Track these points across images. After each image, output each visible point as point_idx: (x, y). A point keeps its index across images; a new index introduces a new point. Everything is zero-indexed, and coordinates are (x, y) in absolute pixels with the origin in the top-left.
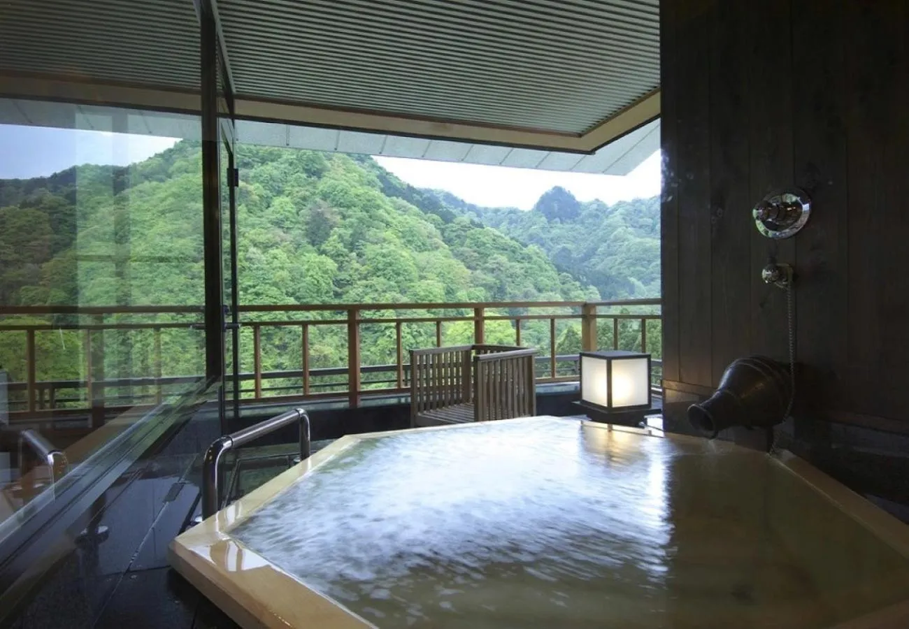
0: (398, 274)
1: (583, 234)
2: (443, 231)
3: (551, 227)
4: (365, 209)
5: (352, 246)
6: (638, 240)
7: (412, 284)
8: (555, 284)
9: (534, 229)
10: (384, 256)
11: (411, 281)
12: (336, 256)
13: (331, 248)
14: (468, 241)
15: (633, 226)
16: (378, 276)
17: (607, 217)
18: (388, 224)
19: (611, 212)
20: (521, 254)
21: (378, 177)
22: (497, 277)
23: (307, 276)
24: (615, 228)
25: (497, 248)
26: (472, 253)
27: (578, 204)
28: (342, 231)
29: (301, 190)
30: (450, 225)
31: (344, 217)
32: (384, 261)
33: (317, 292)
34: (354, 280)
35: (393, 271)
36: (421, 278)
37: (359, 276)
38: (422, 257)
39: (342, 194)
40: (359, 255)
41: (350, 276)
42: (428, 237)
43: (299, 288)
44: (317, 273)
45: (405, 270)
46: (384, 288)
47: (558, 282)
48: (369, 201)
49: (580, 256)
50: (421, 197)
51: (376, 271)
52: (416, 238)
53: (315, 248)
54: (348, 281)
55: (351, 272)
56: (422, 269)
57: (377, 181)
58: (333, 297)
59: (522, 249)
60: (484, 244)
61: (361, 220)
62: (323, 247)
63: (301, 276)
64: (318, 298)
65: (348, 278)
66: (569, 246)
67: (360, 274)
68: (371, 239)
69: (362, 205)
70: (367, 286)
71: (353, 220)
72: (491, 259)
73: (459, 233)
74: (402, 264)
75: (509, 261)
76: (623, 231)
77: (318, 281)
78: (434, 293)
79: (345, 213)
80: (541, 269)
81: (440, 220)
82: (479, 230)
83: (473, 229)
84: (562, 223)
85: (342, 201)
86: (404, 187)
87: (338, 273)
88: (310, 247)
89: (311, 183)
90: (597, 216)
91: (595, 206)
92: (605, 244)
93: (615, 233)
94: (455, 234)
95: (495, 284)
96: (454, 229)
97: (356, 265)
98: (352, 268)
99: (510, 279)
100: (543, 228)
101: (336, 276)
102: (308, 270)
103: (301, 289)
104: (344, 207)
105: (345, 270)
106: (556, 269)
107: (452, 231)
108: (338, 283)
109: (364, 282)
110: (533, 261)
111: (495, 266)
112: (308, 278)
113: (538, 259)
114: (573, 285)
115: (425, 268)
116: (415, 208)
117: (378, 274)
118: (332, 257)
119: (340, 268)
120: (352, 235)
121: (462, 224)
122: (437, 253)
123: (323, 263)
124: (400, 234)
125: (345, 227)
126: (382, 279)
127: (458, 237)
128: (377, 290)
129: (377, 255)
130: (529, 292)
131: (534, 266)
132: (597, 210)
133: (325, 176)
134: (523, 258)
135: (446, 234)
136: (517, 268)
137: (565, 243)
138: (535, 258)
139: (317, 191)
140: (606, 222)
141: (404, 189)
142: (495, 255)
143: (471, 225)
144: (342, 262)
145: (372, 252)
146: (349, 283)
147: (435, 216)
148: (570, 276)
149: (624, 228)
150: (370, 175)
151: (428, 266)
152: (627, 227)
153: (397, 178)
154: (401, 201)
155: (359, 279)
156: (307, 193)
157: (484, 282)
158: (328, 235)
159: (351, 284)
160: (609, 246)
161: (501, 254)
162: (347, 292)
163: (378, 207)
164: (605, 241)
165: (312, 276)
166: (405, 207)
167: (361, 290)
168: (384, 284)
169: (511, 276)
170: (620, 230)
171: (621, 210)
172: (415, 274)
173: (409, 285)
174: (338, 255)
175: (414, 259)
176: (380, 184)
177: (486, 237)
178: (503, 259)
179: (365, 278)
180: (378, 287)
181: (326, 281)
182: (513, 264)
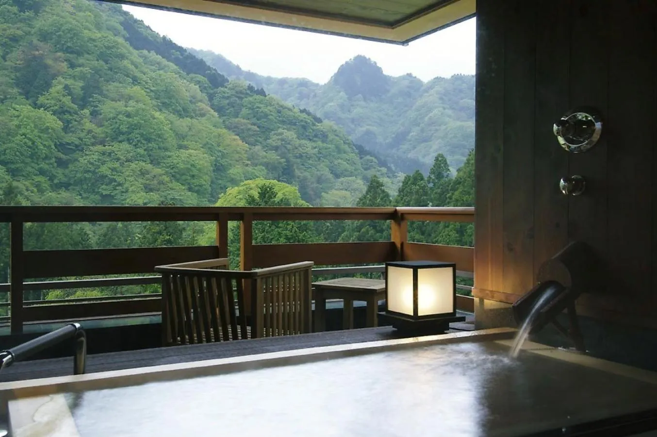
0: (149, 140)
1: (392, 116)
2: (211, 97)
3: (352, 106)
4: (103, 57)
5: (83, 101)
6: (459, 123)
7: (168, 153)
8: (356, 170)
9: (331, 106)
10: (128, 116)
11: (166, 149)
12: (60, 113)
13: (53, 102)
14: (244, 111)
15: (452, 108)
16: (120, 142)
17: (421, 96)
18: (135, 81)
19: (426, 91)
20: (313, 130)
21: (122, 24)
22: (283, 156)
23: (17, 134)
24: (430, 110)
25: (283, 122)
26: (250, 126)
27: (386, 79)
28: (69, 82)
29: (9, 28)
30: (221, 89)
31: (72, 66)
32: (128, 122)
33: (31, 157)
34: (85, 144)
35: (142, 135)
36: (180, 147)
37: (93, 140)
38: (183, 124)
39: (69, 35)
40: (94, 114)
41: (80, 139)
42: (191, 101)
43: (5, 150)
44: (32, 131)
45: (159, 136)
46: (129, 156)
47: (359, 166)
48: (108, 48)
49: (387, 141)
50: (182, 55)
51: (117, 136)
52: (174, 101)
53: (30, 101)
54: (77, 146)
55: (82, 135)
56: (183, 137)
57: (121, 28)
58: (55, 164)
59: (314, 125)
60: (266, 116)
61: (97, 71)
62: (41, 99)
63: (8, 135)
64: (33, 165)
65: (77, 142)
66: (374, 129)
67: (94, 137)
68: (111, 95)
69: (98, 53)
70: (104, 154)
71: (86, 70)
72: (275, 134)
73: (233, 99)
74: (155, 127)
75: (298, 138)
76: (440, 114)
77: (33, 143)
78: (198, 167)
79: (73, 61)
80: (339, 150)
81: (208, 82)
82: (259, 97)
83: (251, 96)
84: (365, 99)
85: (69, 44)
86: (158, 40)
87: (63, 134)
88: (21, 99)
89: (25, 19)
90: (409, 95)
91: (406, 83)
92: (418, 128)
93: (431, 115)
94: (227, 101)
95: (280, 163)
96: (226, 95)
97: (88, 125)
98: (82, 130)
99: (299, 160)
100: (342, 106)
101: (58, 138)
102: (19, 127)
103: (7, 151)
104: (72, 53)
105: (73, 132)
106: (357, 151)
107: (224, 97)
108: (61, 146)
109: (100, 148)
110: (328, 140)
111: (279, 143)
112: (19, 137)
113: (334, 137)
114: (379, 171)
115: (186, 136)
116: (172, 66)
117: (120, 139)
118: (54, 113)
119: (66, 129)
120: (83, 88)
121: (238, 89)
122: (203, 120)
123: (40, 118)
124: (152, 94)
125: (74, 77)
126: (125, 146)
127: (231, 105)
128: (118, 159)
129: (118, 115)
130: (323, 177)
131: (330, 146)
132: (409, 87)
133: (45, 11)
134: (316, 136)
135: (215, 102)
136: (309, 147)
137: (368, 125)
138: (331, 136)
139: (33, 31)
140: (419, 102)
141: (158, 42)
142: (280, 130)
143: (248, 92)
144: (69, 122)
145: (113, 111)
146: (79, 148)
147: (200, 78)
148: (375, 160)
149: (441, 109)
150: (110, 20)
151: (190, 133)
152: (444, 109)
153: (148, 27)
154: (153, 56)
155: (93, 144)
156: (19, 32)
157: (265, 160)
158: (48, 85)
159: (82, 150)
160: (422, 131)
161: (288, 130)
162: (76, 160)
163: (122, 57)
164: (418, 125)
165: (24, 134)
166: (159, 63)
167: (96, 157)
168: (129, 152)
169: (301, 156)
170: (435, 111)
171: (437, 88)
172: (172, 141)
173: (162, 154)
174: (64, 112)
175: (172, 123)
176: (124, 32)
177: (269, 108)
178: (290, 134)
179: (103, 143)
180: (119, 154)
181: (45, 143)
182: (303, 142)
